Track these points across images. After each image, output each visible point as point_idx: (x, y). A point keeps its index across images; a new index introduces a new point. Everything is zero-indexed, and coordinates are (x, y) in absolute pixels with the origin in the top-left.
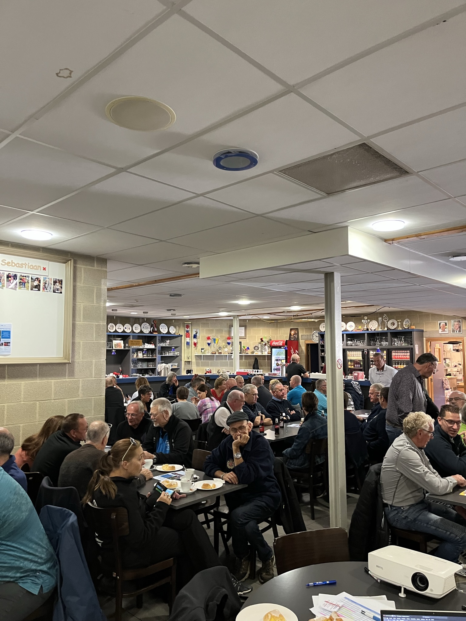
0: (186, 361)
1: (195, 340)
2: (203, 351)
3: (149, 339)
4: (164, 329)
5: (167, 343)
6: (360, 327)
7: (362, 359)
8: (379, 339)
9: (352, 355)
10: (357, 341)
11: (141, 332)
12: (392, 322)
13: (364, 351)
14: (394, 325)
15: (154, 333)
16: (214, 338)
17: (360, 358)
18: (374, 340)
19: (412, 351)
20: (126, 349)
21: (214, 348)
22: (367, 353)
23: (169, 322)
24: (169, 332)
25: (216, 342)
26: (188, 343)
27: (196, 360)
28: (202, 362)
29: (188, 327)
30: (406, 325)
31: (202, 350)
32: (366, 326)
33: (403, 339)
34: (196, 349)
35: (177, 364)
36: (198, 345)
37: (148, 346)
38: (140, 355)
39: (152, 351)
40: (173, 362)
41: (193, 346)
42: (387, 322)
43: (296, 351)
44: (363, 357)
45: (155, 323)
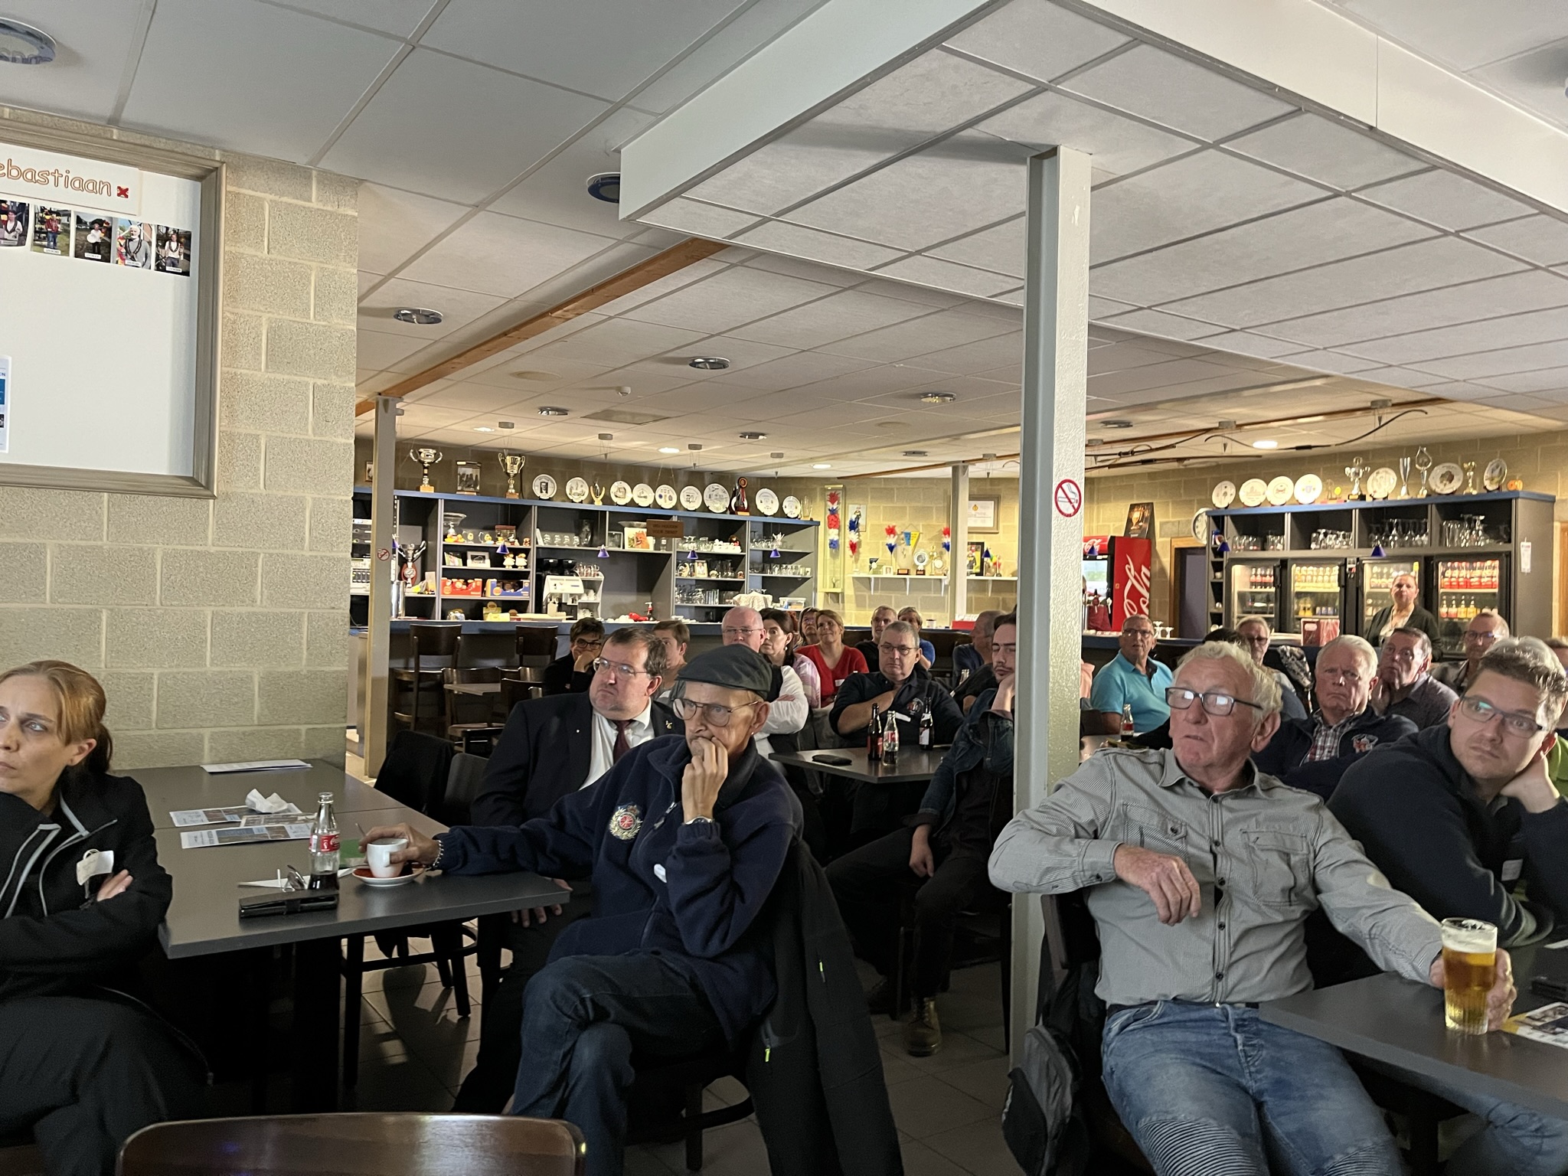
0: (827, 593)
1: (853, 536)
2: (874, 565)
3: (727, 529)
4: (767, 503)
5: (778, 543)
6: (1338, 490)
7: (1338, 589)
8: (1400, 528)
9: (1309, 578)
10: (1326, 535)
11: (704, 508)
12: (1445, 471)
13: (1345, 565)
14: (1451, 481)
15: (739, 513)
16: (907, 531)
17: (1336, 588)
18: (1380, 532)
19: (1508, 563)
20: (661, 552)
21: (904, 559)
22: (1354, 570)
23: (782, 486)
24: (780, 513)
25: (912, 542)
26: (834, 544)
27: (856, 590)
28: (870, 596)
29: (833, 498)
30: (1492, 479)
31: (871, 562)
32: (1357, 485)
33: (1478, 526)
34: (856, 561)
35: (802, 600)
36: (861, 550)
37: (721, 547)
38: (701, 571)
39: (736, 561)
40: (792, 594)
41: (849, 552)
42: (1430, 471)
43: (1144, 569)
44: (1343, 583)
45: (741, 486)
